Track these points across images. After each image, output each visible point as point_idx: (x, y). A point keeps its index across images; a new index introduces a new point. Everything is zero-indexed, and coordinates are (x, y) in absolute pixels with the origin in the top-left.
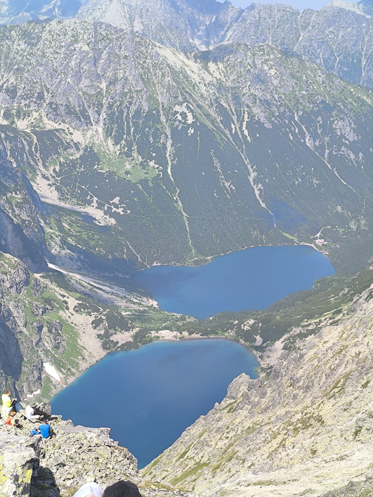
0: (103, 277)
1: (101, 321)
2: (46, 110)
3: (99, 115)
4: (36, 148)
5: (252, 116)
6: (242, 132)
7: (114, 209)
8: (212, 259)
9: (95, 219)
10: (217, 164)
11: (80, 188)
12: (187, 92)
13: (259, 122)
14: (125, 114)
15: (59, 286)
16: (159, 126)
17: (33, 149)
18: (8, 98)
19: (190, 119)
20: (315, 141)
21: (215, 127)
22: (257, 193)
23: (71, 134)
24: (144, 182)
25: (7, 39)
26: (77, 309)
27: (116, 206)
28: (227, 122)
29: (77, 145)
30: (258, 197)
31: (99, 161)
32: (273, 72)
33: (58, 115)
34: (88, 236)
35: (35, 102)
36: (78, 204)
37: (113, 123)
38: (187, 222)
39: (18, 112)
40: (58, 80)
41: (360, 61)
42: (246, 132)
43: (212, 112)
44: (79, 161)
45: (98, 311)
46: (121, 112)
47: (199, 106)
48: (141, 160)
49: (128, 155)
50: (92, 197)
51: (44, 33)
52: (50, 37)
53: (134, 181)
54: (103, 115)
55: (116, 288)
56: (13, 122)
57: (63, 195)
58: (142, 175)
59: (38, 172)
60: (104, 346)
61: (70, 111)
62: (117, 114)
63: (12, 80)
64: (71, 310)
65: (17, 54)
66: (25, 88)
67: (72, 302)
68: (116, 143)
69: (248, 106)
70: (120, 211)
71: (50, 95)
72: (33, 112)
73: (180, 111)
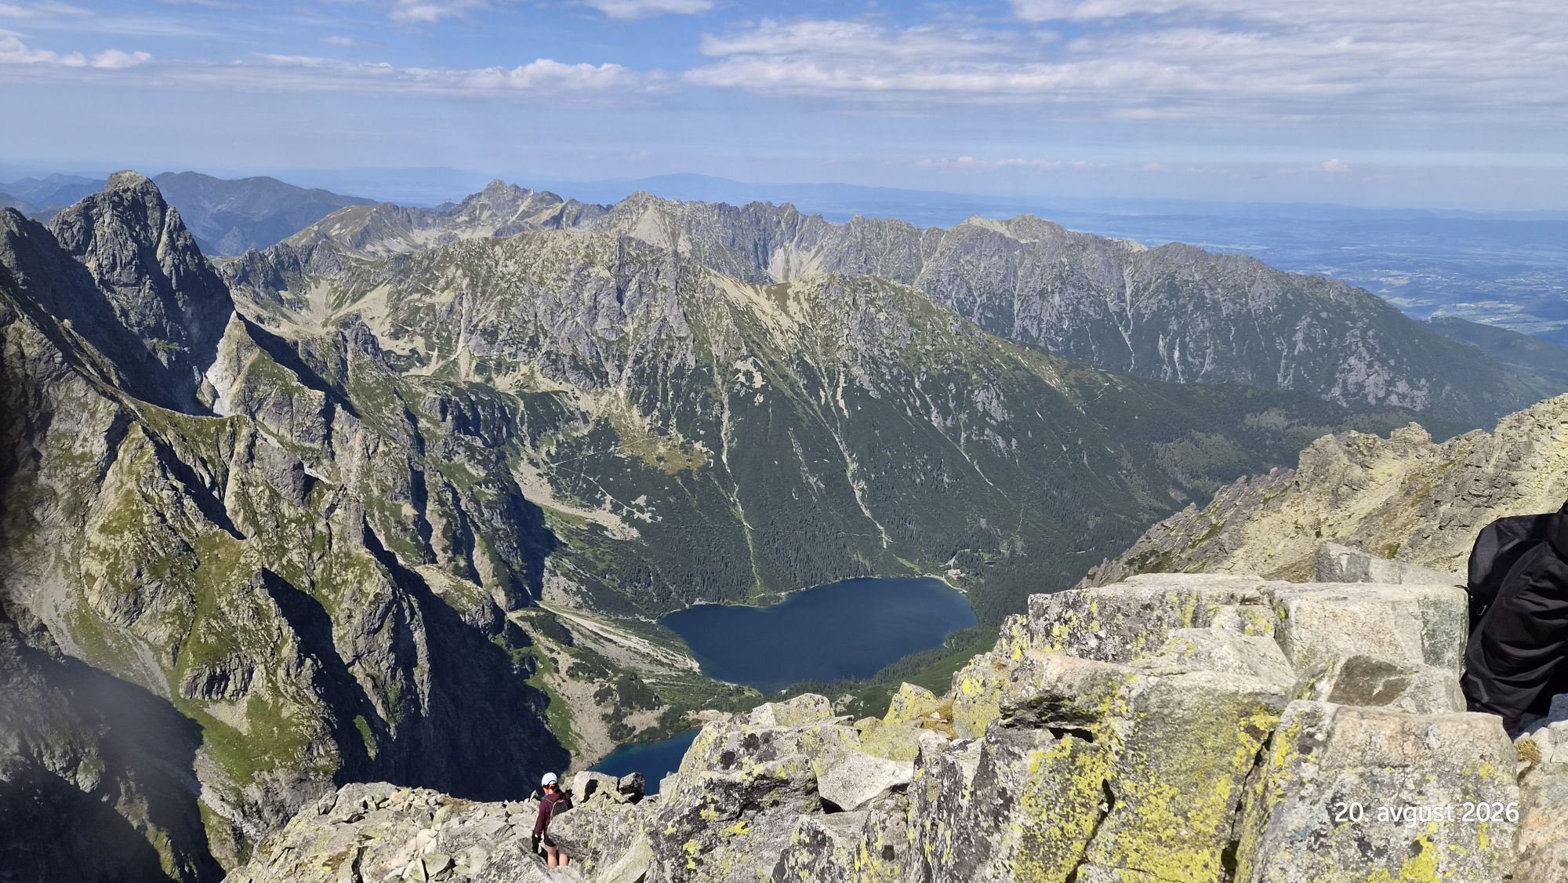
0: (614, 621)
1: (609, 691)
2: (542, 362)
3: (621, 371)
4: (522, 419)
5: (850, 380)
6: (836, 402)
7: (637, 515)
8: (787, 596)
9: (606, 529)
10: (797, 448)
11: (585, 480)
12: (754, 342)
13: (861, 388)
14: (660, 371)
15: (547, 634)
16: (710, 390)
17: (518, 420)
18: (484, 342)
19: (758, 382)
20: (945, 420)
21: (796, 394)
22: (858, 494)
23: (577, 398)
24: (686, 474)
25: (489, 257)
26: (573, 673)
27: (641, 510)
28: (814, 385)
29: (585, 417)
30: (858, 500)
31: (617, 440)
32: (882, 316)
33: (558, 370)
34: (595, 556)
35: (525, 351)
36: (582, 506)
37: (642, 383)
38: (749, 537)
39: (499, 365)
40: (561, 319)
41: (1011, 304)
42: (842, 403)
43: (790, 371)
44: (588, 439)
45: (604, 675)
46: (655, 368)
47: (772, 363)
48: (681, 439)
49: (663, 432)
50: (603, 495)
51: (545, 251)
52: (552, 257)
53: (670, 472)
54: (628, 371)
55: (635, 639)
56: (489, 379)
57: (559, 490)
58: (681, 463)
59: (523, 455)
60: (614, 734)
61: (577, 364)
62: (648, 370)
63: (492, 317)
64: (563, 673)
65: (502, 279)
66: (511, 328)
67: (565, 660)
68: (646, 412)
69: (845, 365)
70: (646, 517)
71: (548, 340)
72: (521, 365)
73: (743, 369)
